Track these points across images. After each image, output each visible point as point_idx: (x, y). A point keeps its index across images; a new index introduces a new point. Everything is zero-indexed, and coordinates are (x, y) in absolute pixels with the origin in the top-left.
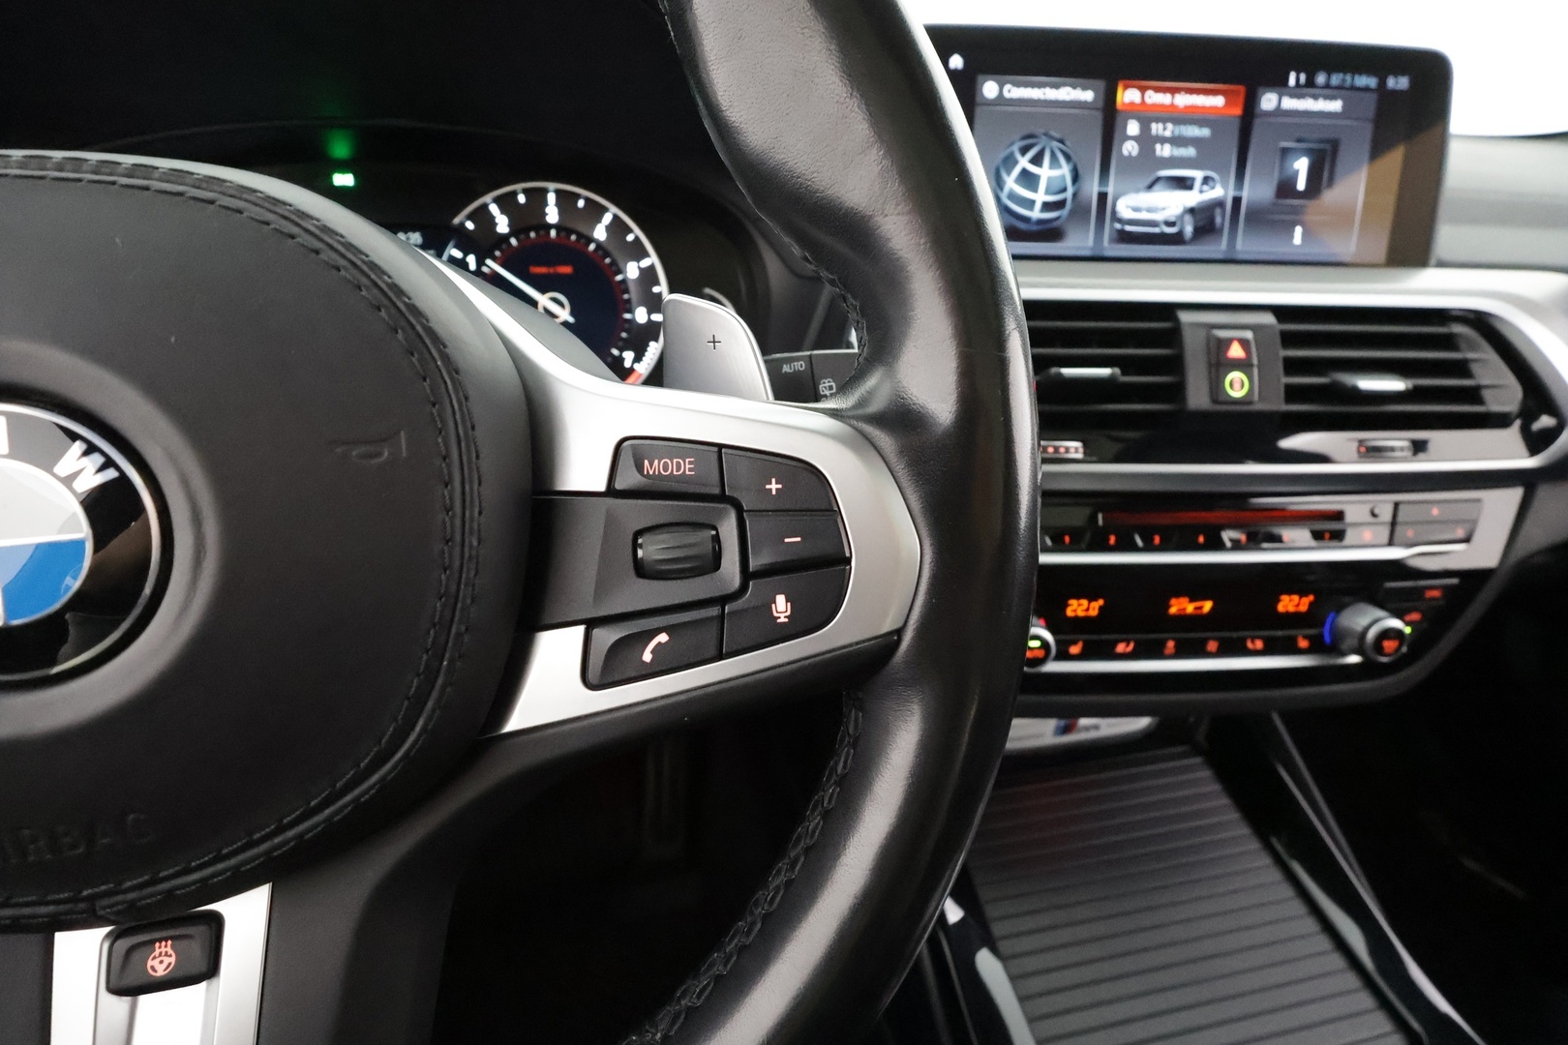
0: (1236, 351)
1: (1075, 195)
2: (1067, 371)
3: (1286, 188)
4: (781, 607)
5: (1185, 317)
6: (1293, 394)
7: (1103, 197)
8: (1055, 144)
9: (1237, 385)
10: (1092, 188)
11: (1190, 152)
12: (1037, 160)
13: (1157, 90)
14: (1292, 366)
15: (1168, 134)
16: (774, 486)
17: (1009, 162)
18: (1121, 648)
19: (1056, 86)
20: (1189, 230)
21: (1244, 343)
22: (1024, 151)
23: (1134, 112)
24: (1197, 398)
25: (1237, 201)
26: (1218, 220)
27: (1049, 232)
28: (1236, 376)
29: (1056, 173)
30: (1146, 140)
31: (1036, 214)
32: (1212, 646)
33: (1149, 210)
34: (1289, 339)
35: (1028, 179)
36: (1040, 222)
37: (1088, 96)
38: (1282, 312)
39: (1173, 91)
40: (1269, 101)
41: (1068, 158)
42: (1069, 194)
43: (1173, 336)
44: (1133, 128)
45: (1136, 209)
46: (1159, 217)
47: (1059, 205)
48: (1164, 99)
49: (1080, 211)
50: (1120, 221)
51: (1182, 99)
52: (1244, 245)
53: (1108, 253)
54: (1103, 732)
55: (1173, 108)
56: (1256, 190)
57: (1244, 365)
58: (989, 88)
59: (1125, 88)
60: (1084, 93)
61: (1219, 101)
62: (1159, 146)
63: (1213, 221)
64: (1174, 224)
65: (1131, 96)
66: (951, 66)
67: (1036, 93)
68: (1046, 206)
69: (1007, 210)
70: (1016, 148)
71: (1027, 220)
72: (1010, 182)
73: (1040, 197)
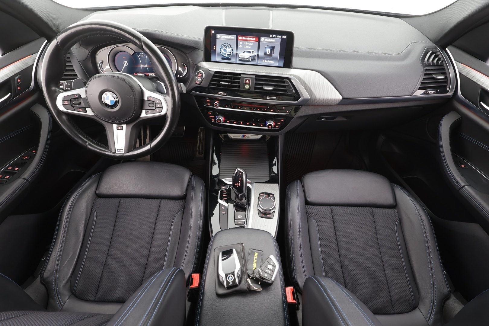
0: (247, 82)
1: (232, 53)
2: (222, 83)
3: (266, 54)
4: (159, 110)
5: (241, 75)
6: (256, 88)
7: (237, 54)
8: (229, 45)
9: (247, 87)
10: (235, 52)
11: (250, 47)
12: (226, 47)
13: (244, 37)
14: (256, 84)
15: (246, 44)
16: (158, 101)
17: (222, 47)
18: (234, 122)
19: (229, 36)
20: (250, 60)
21: (249, 81)
22: (224, 46)
23: (240, 40)
24: (241, 88)
25: (258, 55)
26: (255, 58)
27: (229, 59)
28: (247, 85)
29: (229, 49)
30: (243, 45)
31: (226, 56)
32: (248, 124)
33: (244, 56)
34: (257, 80)
35: (225, 50)
36: (227, 57)
38: (257, 76)
39: (247, 37)
40: (262, 39)
41: (231, 47)
42: (231, 53)
43: (239, 78)
44: (241, 43)
45: (242, 56)
46: (246, 57)
47: (230, 55)
48: (245, 38)
49: (233, 56)
50: (239, 58)
51: (248, 39)
52: (260, 63)
53: (238, 63)
54: (250, 138)
55: (247, 40)
56: (261, 54)
57: (249, 84)
58: (218, 36)
59: (239, 37)
60: (233, 37)
61: (254, 39)
62: (245, 46)
63: (254, 59)
64: (248, 58)
65: (240, 38)
66: (213, 32)
67: (225, 37)
68: (228, 55)
69: (222, 55)
70: (223, 45)
71: (225, 57)
72: (222, 51)
73: (227, 53)
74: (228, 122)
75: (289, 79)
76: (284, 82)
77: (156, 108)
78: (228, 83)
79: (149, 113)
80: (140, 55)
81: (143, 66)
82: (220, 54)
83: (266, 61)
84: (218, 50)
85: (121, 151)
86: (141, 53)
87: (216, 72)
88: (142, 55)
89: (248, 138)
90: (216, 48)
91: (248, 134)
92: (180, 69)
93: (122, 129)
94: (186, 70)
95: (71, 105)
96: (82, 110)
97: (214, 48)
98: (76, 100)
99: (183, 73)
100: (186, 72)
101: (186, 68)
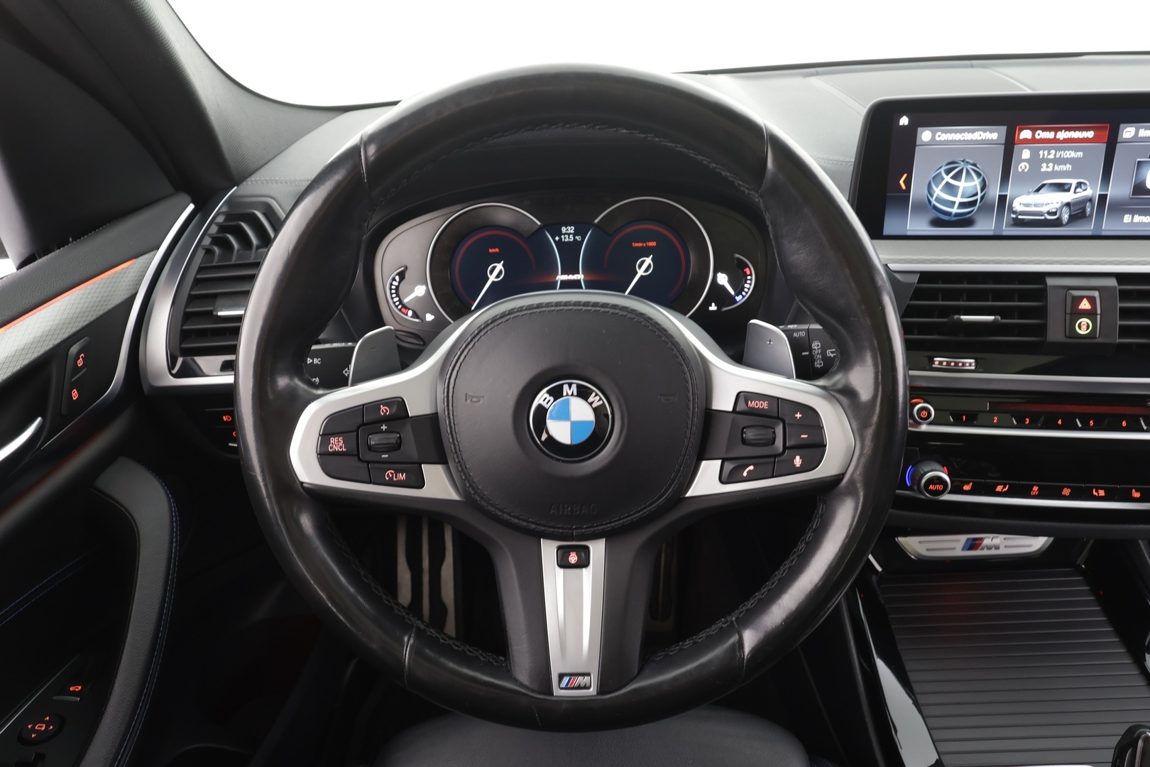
0: (1085, 305)
1: (982, 198)
2: (964, 318)
4: (798, 461)
5: (1051, 282)
6: (1124, 331)
7: (1003, 198)
8: (969, 167)
9: (1084, 327)
11: (1069, 167)
12: (957, 177)
13: (1044, 130)
14: (1125, 313)
15: (1051, 156)
16: (798, 415)
17: (938, 178)
18: (999, 488)
19: (973, 132)
20: (1065, 217)
21: (1092, 300)
22: (948, 172)
23: (1026, 141)
24: (1055, 333)
25: (1103, 198)
26: (1088, 210)
27: (965, 221)
28: (1083, 321)
29: (970, 184)
30: (1035, 161)
31: (955, 210)
33: (1036, 205)
34: (1124, 295)
35: (950, 188)
36: (957, 215)
37: (994, 136)
38: (1121, 277)
39: (1056, 130)
40: (1127, 132)
41: (979, 174)
42: (979, 197)
43: (1042, 294)
44: (1026, 154)
45: (1027, 205)
46: (1044, 209)
47: (973, 204)
48: (1050, 135)
49: (986, 207)
50: (1015, 212)
51: (1062, 135)
52: (1108, 227)
53: (1005, 233)
54: (1003, 551)
55: (1055, 141)
56: (1119, 189)
57: (1090, 314)
58: (925, 135)
59: (1021, 130)
60: (991, 135)
61: (1090, 134)
62: (1044, 165)
63: (1084, 211)
64: (1054, 213)
65: (1026, 134)
66: (901, 123)
67: (957, 137)
68: (962, 205)
69: (935, 208)
70: (942, 170)
71: (949, 214)
72: (938, 191)
73: (958, 200)
74: (967, 488)
77: (785, 447)
78: (991, 318)
79: (745, 474)
80: (560, 234)
81: (565, 277)
82: (925, 206)
83: (1137, 219)
84: (917, 191)
85: (580, 680)
86: (564, 230)
87: (925, 276)
88: (569, 234)
89: (993, 552)
90: (908, 182)
91: (992, 535)
92: (723, 279)
93: (583, 563)
94: (751, 280)
95: (358, 455)
96: (402, 477)
97: (901, 182)
98: (384, 427)
99: (732, 292)
100: (749, 289)
101: (748, 272)
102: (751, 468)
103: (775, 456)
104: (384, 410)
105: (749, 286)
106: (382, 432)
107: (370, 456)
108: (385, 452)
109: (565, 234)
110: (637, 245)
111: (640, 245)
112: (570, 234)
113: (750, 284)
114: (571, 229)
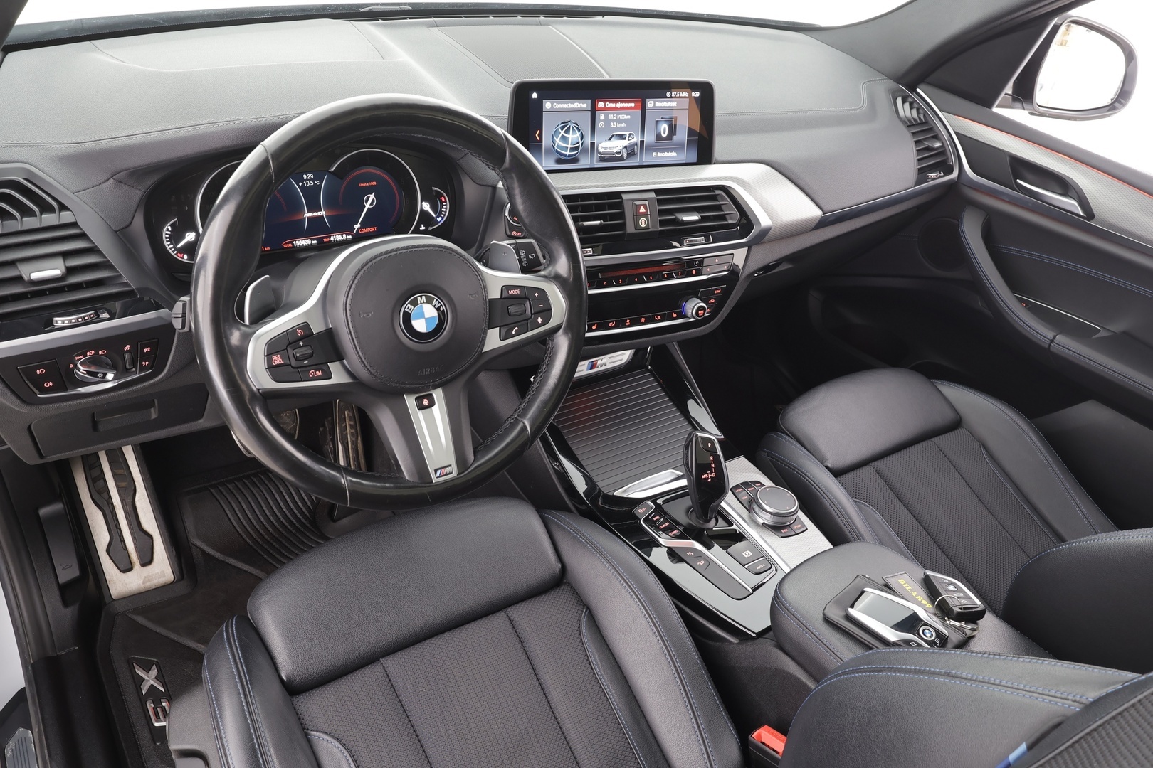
0: (642, 210)
1: (582, 144)
2: (585, 223)
3: (658, 137)
4: (540, 320)
5: (625, 197)
6: (662, 223)
7: (593, 144)
8: (573, 125)
9: (643, 223)
10: (588, 141)
11: (624, 125)
12: (567, 132)
13: (610, 102)
14: (661, 212)
15: (615, 118)
16: (536, 295)
17: (556, 132)
18: (610, 324)
19: (573, 103)
20: (625, 155)
21: (645, 206)
22: (562, 128)
23: (601, 109)
24: (630, 229)
25: (642, 142)
26: (636, 150)
27: (575, 160)
28: (643, 219)
29: (575, 136)
30: (607, 121)
31: (568, 153)
32: (643, 320)
33: (610, 148)
34: (660, 202)
35: (564, 139)
36: (569, 156)
37: (585, 106)
38: (657, 192)
39: (616, 102)
40: (650, 103)
41: (579, 130)
42: (580, 144)
43: (620, 205)
44: (602, 117)
45: (606, 148)
46: (615, 150)
47: (577, 148)
48: (613, 105)
49: (585, 151)
50: (600, 153)
51: (619, 105)
52: (647, 160)
53: (596, 166)
54: (609, 366)
55: (616, 109)
56: (649, 138)
57: (645, 215)
58: (548, 105)
59: (598, 102)
60: (584, 105)
61: (632, 105)
62: (612, 123)
63: (634, 151)
64: (619, 153)
65: (601, 105)
66: (533, 97)
67: (565, 106)
68: (572, 149)
69: (557, 152)
70: (559, 127)
71: (565, 155)
72: (558, 141)
73: (569, 146)
74: (594, 327)
75: (723, 188)
76: (714, 198)
77: (532, 314)
78: (598, 222)
79: (513, 333)
80: (303, 180)
81: (311, 215)
82: (551, 150)
83: (660, 154)
84: (546, 142)
85: (447, 470)
86: (305, 177)
88: (309, 180)
90: (541, 135)
92: (426, 206)
93: (432, 404)
94: (446, 205)
95: (290, 365)
96: (319, 373)
97: (537, 135)
98: (301, 344)
99: (434, 215)
100: (446, 212)
101: (443, 200)
102: (516, 328)
103: (527, 320)
104: (300, 332)
105: (446, 210)
106: (301, 347)
107: (299, 364)
108: (305, 360)
109: (306, 180)
110: (362, 185)
111: (365, 185)
112: (311, 179)
113: (446, 208)
114: (311, 176)
